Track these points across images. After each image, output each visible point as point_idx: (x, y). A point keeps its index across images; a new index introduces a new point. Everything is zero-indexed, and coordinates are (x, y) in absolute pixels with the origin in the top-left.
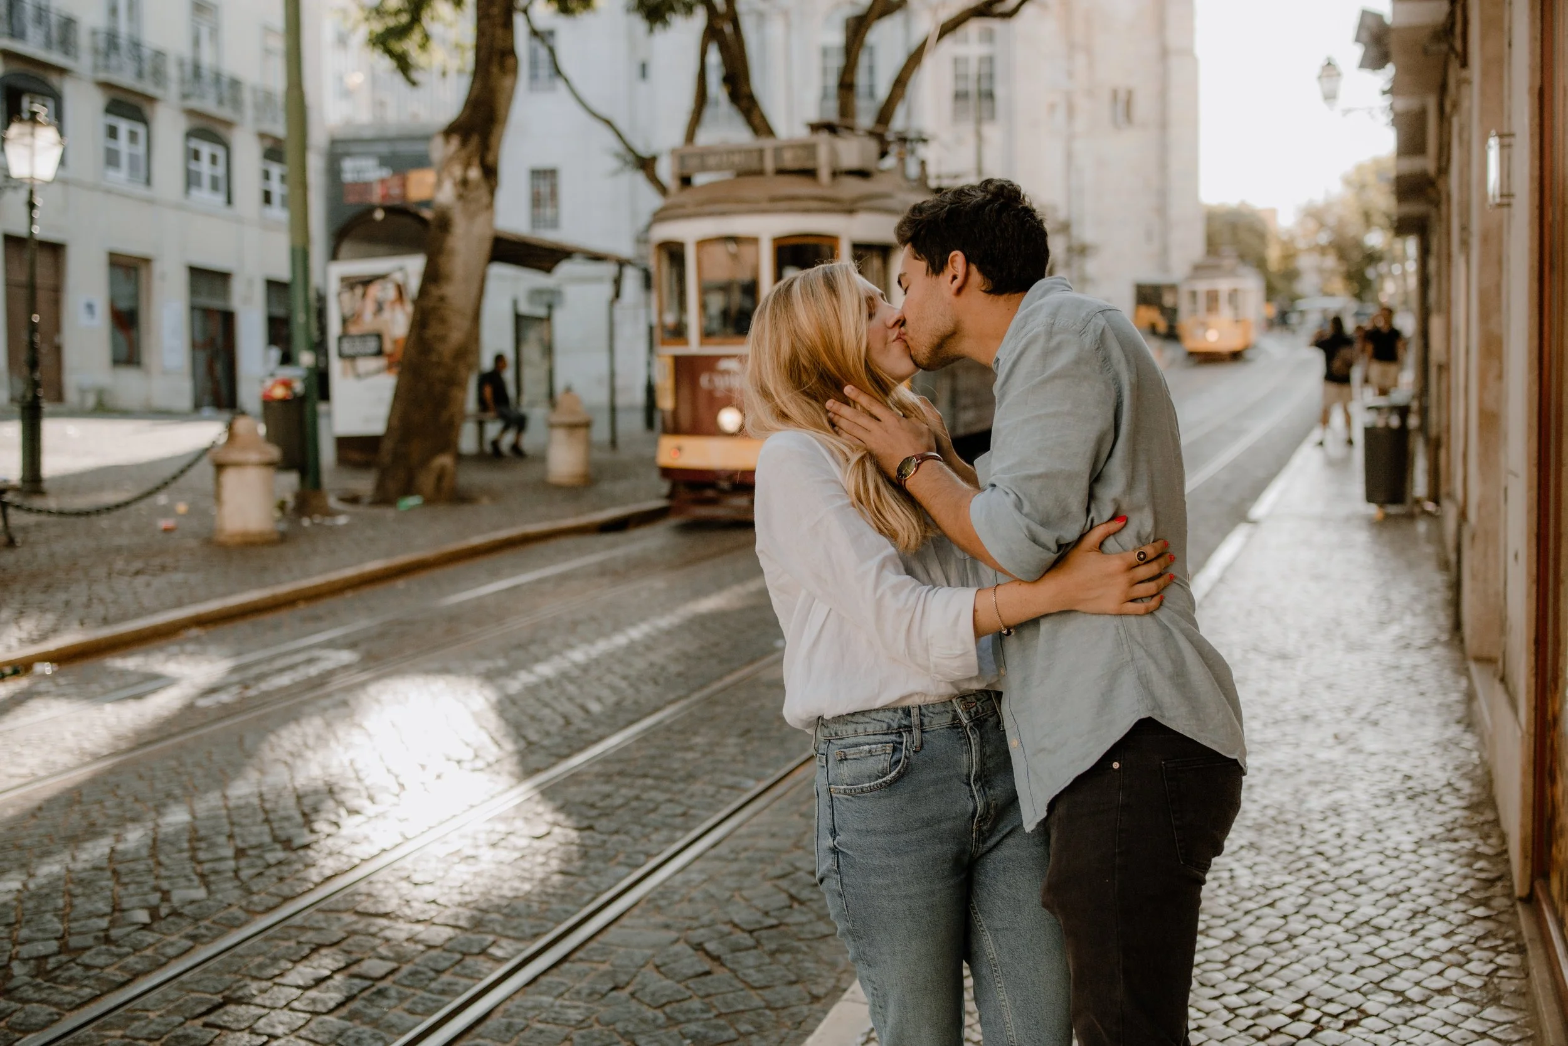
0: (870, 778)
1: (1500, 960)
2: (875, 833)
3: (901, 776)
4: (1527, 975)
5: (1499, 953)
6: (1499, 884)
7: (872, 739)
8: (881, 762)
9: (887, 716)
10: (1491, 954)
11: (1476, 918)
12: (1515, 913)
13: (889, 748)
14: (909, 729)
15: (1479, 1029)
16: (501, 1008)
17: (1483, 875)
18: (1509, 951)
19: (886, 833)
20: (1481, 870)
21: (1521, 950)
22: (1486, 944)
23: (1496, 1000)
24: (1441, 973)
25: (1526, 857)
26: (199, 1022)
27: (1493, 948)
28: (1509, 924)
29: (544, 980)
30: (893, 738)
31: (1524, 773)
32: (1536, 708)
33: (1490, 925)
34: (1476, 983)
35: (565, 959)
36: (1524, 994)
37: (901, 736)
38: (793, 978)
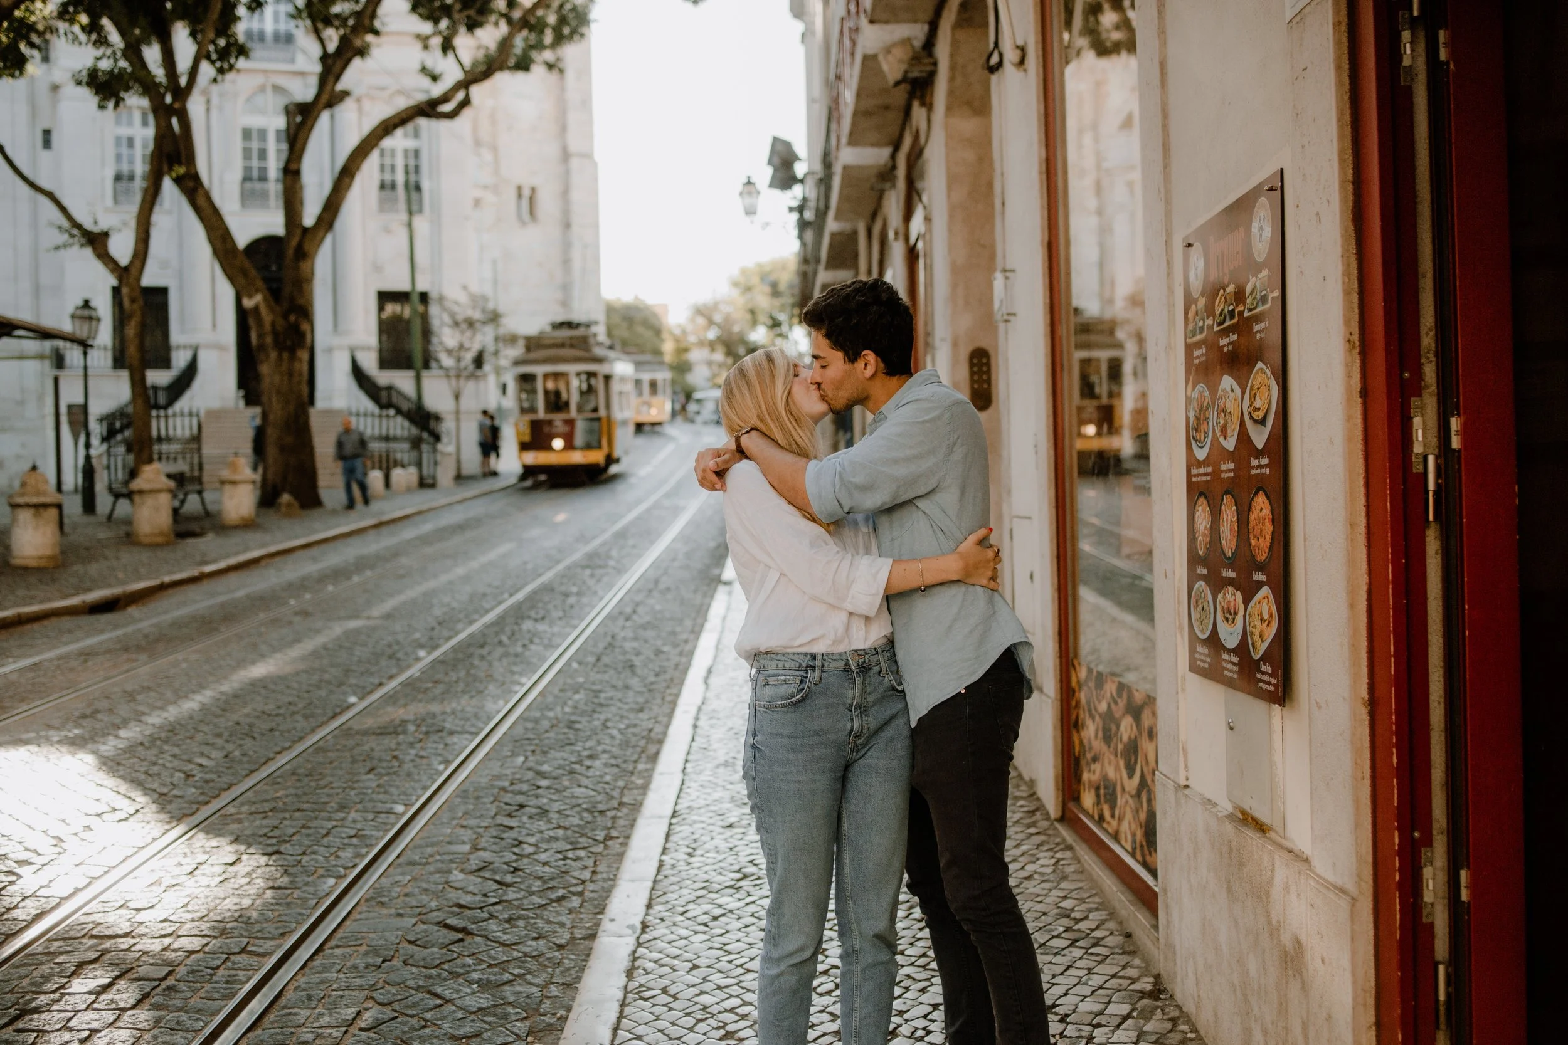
0: (782, 698)
1: (1059, 855)
2: (782, 736)
3: (803, 699)
4: (1079, 862)
5: (1056, 852)
6: (1038, 814)
7: (788, 672)
8: (792, 689)
9: (799, 659)
10: (1051, 854)
11: (1032, 835)
12: (1056, 829)
13: (798, 680)
14: (813, 668)
15: (1062, 894)
16: (291, 987)
17: (1025, 809)
18: (1062, 850)
19: (789, 737)
20: (1022, 806)
21: (1069, 848)
22: (1045, 848)
23: (1064, 878)
24: (1022, 868)
25: (1058, 789)
26: (10, 1029)
27: (1051, 850)
28: (1054, 836)
29: (311, 964)
30: (802, 673)
31: (1055, 728)
32: (1061, 681)
33: (1042, 838)
34: (1049, 870)
35: (320, 949)
36: (1082, 872)
37: (807, 672)
38: (535, 935)
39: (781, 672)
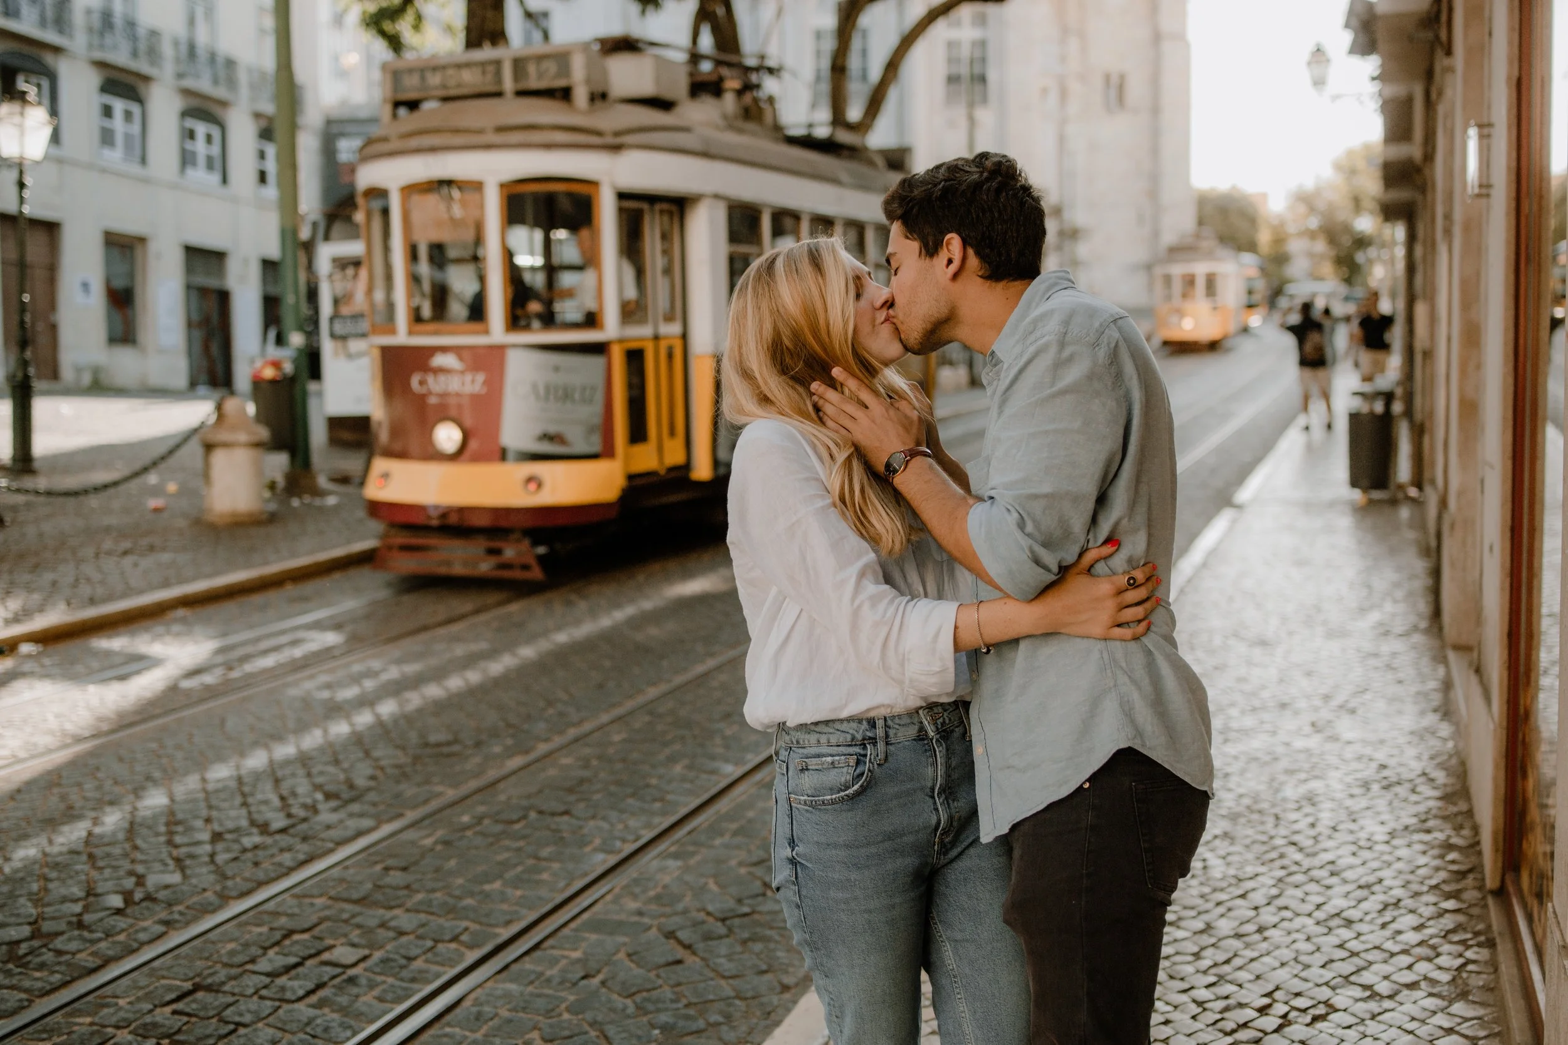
0: (832, 790)
1: (1469, 954)
2: (835, 846)
3: (863, 790)
4: (1496, 970)
5: (1468, 947)
6: (1471, 876)
7: (835, 750)
8: (844, 775)
9: (851, 727)
10: (1460, 948)
11: (1447, 911)
12: (1485, 906)
13: (852, 761)
14: (873, 741)
15: (1447, 1024)
16: (473, 996)
17: (1455, 867)
18: (1479, 945)
19: (847, 846)
20: (1453, 862)
21: (1491, 944)
22: (1456, 938)
23: (1463, 995)
24: (1410, 967)
25: (1497, 850)
26: (168, 1010)
27: (1463, 942)
28: (1480, 918)
29: (515, 967)
30: (857, 750)
31: (1496, 766)
32: (1508, 702)
33: (1461, 918)
34: (1445, 977)
36: (1492, 990)
37: (865, 748)
38: (764, 967)
39: (825, 750)
